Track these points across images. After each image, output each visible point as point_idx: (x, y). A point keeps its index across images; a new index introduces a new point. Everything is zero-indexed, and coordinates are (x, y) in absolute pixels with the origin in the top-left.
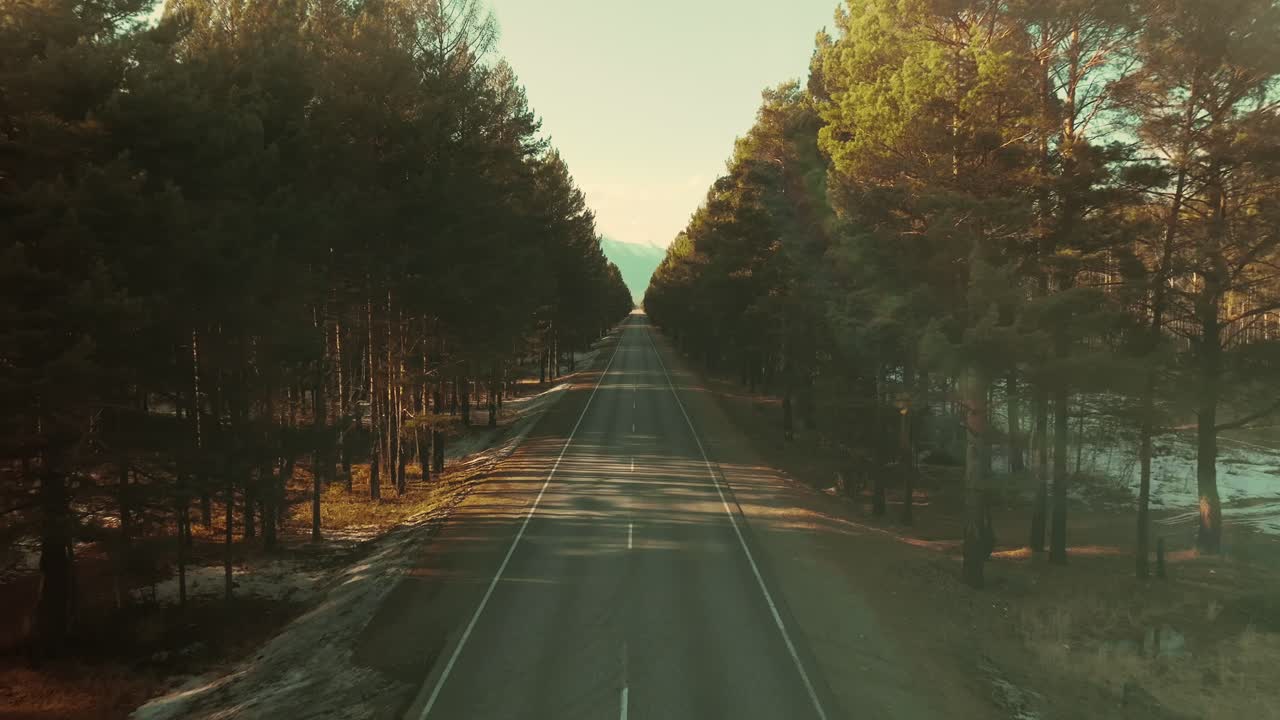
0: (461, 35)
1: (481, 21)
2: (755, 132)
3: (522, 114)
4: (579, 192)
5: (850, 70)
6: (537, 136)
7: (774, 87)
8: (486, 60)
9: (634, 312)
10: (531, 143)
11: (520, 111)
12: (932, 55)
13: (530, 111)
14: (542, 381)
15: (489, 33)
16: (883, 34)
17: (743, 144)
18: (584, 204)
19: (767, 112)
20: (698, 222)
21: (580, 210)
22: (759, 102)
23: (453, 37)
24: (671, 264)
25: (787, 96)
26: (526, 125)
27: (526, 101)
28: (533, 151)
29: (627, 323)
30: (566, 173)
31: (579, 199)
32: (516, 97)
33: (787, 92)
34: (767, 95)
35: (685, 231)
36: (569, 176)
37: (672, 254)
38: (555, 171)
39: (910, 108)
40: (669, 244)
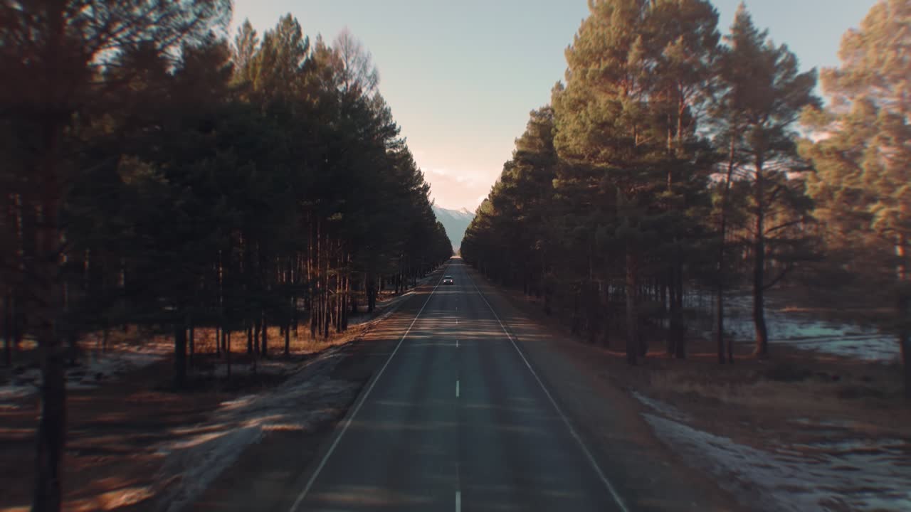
0: (358, 81)
1: (370, 72)
2: (526, 135)
3: (388, 124)
4: (420, 172)
5: (565, 106)
6: (398, 137)
7: (537, 109)
8: (368, 93)
9: (453, 257)
10: (394, 141)
11: (387, 122)
12: (603, 99)
13: (394, 122)
14: (396, 292)
15: (374, 80)
16: (581, 89)
17: (519, 142)
18: (423, 180)
19: (532, 123)
20: (496, 191)
21: (421, 183)
22: (528, 118)
23: (354, 82)
24: (478, 220)
25: (545, 114)
26: (392, 131)
27: (392, 116)
28: (395, 146)
29: (450, 263)
30: (412, 160)
31: (420, 177)
32: (386, 114)
33: (545, 112)
34: (533, 114)
35: (488, 198)
36: (414, 162)
37: (480, 212)
38: (405, 159)
39: (590, 126)
40: (478, 207)
